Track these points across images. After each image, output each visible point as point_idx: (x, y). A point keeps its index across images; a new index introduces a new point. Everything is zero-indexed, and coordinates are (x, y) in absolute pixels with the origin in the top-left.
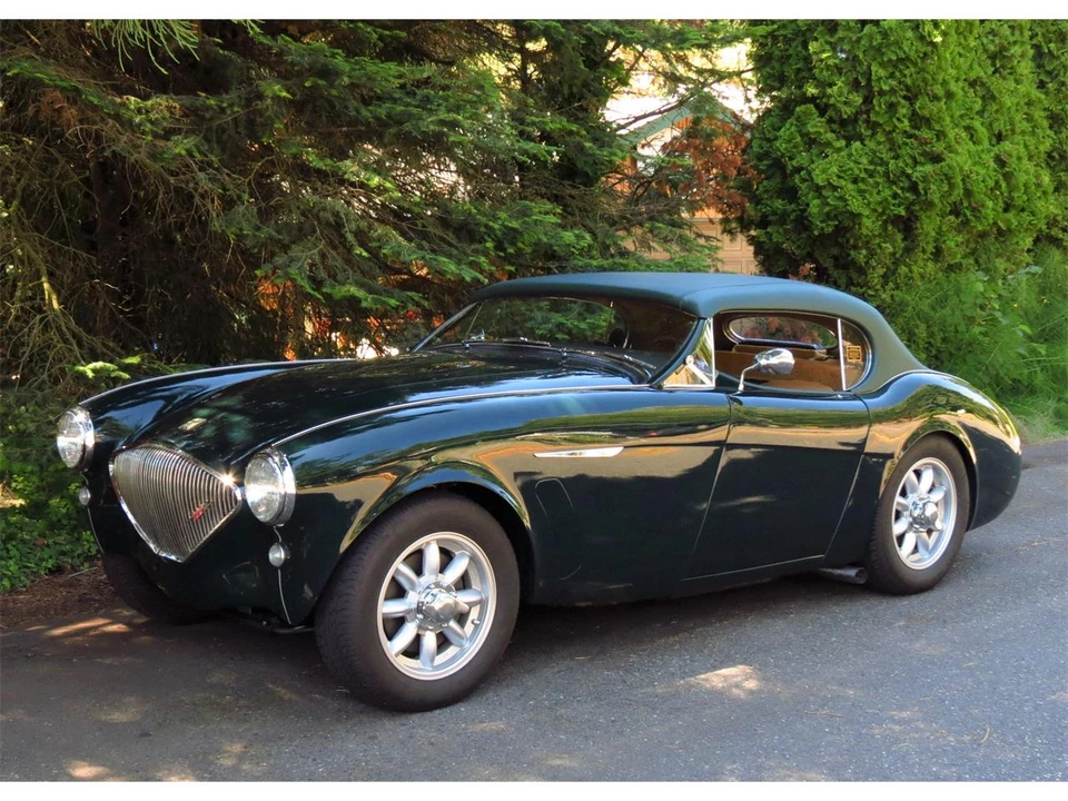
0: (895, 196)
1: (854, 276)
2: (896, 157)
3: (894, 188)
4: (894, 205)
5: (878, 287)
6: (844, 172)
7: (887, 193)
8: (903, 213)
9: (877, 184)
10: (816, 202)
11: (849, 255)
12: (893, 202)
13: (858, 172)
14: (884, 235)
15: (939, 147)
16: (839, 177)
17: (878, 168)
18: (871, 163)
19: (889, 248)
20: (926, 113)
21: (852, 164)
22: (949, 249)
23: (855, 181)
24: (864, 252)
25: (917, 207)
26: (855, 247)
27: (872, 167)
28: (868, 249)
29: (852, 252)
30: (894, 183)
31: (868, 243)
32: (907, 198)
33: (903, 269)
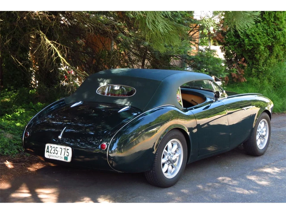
0: (269, 39)
1: (255, 62)
2: (270, 28)
3: (269, 37)
4: (268, 42)
5: (262, 66)
6: (256, 31)
7: (267, 38)
8: (271, 45)
9: (264, 36)
10: (247, 40)
11: (254, 56)
12: (268, 41)
13: (259, 32)
14: (265, 51)
15: (281, 26)
16: (254, 33)
17: (264, 31)
18: (263, 29)
19: (265, 54)
20: (278, 16)
21: (258, 30)
22: (280, 55)
23: (258, 34)
24: (259, 55)
25: (274, 43)
26: (256, 54)
27: (263, 31)
28: (260, 54)
29: (255, 55)
30: (269, 36)
31: (260, 53)
32: (272, 40)
33: (268, 61)
